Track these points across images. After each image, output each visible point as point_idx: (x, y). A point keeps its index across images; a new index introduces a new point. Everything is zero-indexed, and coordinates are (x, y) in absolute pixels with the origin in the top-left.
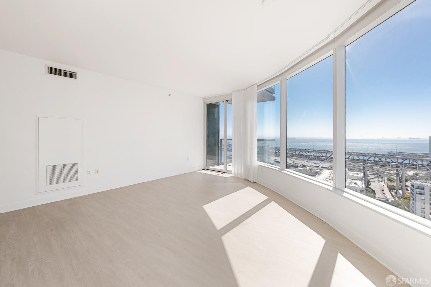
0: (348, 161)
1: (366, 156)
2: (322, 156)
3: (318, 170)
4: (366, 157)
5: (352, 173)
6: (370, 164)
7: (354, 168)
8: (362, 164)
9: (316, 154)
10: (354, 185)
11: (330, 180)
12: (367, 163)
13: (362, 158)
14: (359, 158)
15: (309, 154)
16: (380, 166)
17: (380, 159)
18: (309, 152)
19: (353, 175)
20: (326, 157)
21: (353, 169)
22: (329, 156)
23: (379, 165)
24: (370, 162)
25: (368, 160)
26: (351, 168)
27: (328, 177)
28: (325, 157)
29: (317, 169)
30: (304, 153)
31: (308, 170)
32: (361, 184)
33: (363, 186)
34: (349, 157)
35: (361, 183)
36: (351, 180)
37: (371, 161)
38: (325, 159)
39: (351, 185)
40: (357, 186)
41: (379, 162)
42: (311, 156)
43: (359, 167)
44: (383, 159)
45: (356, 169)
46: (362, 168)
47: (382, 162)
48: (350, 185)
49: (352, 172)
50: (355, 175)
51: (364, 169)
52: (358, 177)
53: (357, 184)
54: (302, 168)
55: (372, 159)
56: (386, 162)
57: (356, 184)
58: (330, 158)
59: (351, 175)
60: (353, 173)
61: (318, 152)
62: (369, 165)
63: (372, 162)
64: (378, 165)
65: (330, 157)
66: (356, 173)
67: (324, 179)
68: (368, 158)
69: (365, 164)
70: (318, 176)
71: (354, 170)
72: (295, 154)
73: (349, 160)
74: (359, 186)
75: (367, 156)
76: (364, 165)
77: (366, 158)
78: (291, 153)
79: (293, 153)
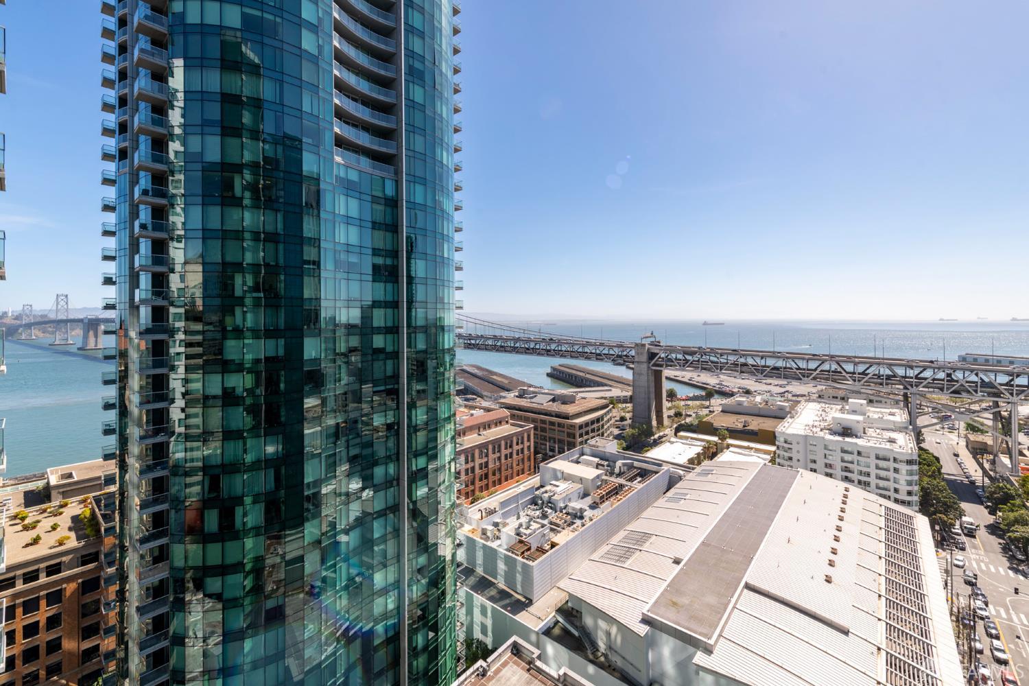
0: (865, 380)
1: (911, 367)
2: (795, 366)
3: (787, 404)
4: (912, 369)
5: (878, 412)
6: (923, 387)
7: (879, 399)
8: (901, 387)
9: (780, 363)
10: (888, 444)
11: (821, 430)
12: (917, 386)
13: (900, 372)
14: (892, 370)
15: (763, 363)
16: (951, 393)
17: (949, 375)
18: (762, 358)
19: (881, 416)
20: (808, 370)
21: (877, 401)
22: (814, 368)
23: (948, 389)
24: (925, 383)
25: (916, 377)
26: (872, 398)
27: (816, 423)
28: (804, 369)
29: (783, 399)
30: (750, 361)
31: (760, 403)
32: (906, 441)
33: (911, 448)
34: (868, 368)
35: (905, 438)
36: (878, 431)
37: (925, 379)
38: (804, 376)
39: (880, 444)
40: (896, 448)
41: (948, 381)
42: (768, 367)
43: (891, 396)
44: (959, 375)
45: (884, 400)
46: (901, 398)
47: (957, 381)
48: (877, 445)
49: (878, 410)
50: (885, 418)
51: (907, 400)
52: (894, 422)
53: (894, 442)
54: (744, 399)
55: (928, 374)
56: (967, 382)
57: (892, 441)
58: (817, 372)
59: (876, 416)
60: (882, 413)
61: (788, 358)
62: (921, 389)
63: (929, 383)
64: (945, 391)
65: (819, 369)
66: (888, 411)
67: (807, 428)
68: (917, 371)
69: (909, 387)
70: (790, 420)
71: (881, 402)
72: (727, 363)
73: (869, 376)
74: (900, 447)
75: (916, 367)
76: (906, 391)
77: (912, 371)
78: (715, 359)
79: (722, 360)
